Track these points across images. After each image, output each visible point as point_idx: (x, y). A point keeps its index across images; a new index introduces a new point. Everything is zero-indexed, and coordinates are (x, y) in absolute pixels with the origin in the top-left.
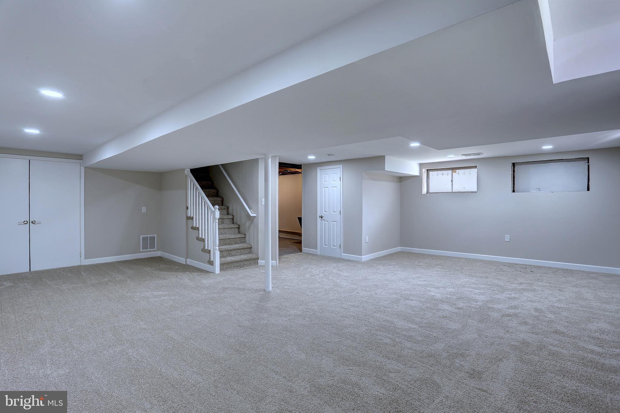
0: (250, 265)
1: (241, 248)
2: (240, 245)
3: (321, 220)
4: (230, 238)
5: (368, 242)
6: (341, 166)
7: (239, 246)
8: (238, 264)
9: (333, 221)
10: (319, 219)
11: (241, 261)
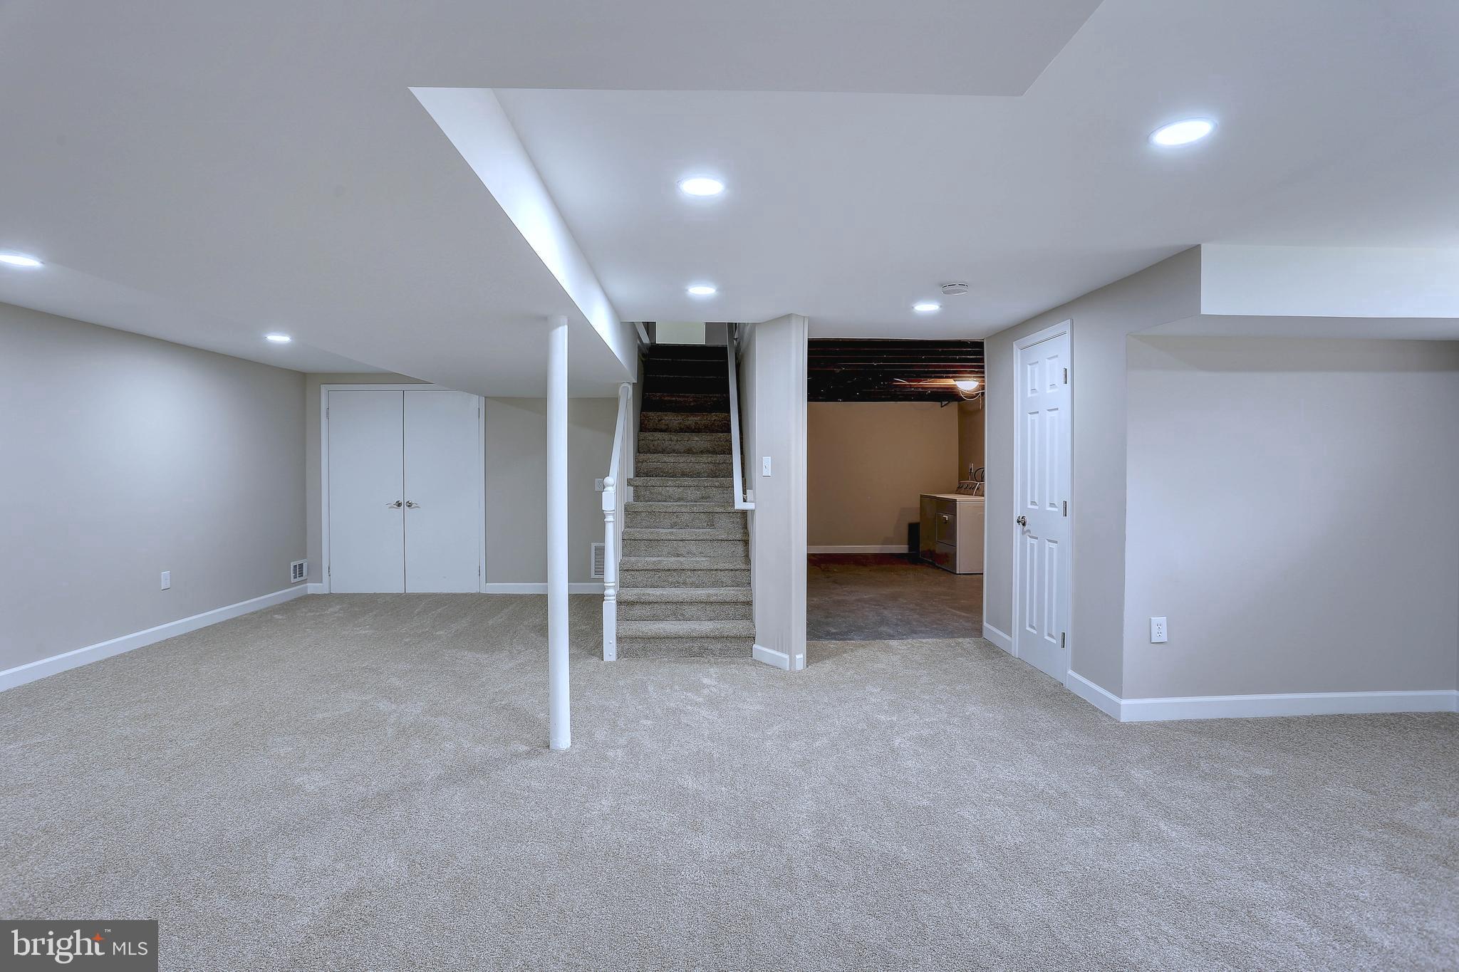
0: (723, 653)
1: (712, 599)
2: (712, 591)
3: (1023, 533)
4: (697, 568)
5: (1164, 638)
6: (1064, 326)
7: (709, 595)
8: (680, 646)
9: (1049, 541)
10: (1017, 529)
11: (693, 639)
